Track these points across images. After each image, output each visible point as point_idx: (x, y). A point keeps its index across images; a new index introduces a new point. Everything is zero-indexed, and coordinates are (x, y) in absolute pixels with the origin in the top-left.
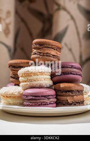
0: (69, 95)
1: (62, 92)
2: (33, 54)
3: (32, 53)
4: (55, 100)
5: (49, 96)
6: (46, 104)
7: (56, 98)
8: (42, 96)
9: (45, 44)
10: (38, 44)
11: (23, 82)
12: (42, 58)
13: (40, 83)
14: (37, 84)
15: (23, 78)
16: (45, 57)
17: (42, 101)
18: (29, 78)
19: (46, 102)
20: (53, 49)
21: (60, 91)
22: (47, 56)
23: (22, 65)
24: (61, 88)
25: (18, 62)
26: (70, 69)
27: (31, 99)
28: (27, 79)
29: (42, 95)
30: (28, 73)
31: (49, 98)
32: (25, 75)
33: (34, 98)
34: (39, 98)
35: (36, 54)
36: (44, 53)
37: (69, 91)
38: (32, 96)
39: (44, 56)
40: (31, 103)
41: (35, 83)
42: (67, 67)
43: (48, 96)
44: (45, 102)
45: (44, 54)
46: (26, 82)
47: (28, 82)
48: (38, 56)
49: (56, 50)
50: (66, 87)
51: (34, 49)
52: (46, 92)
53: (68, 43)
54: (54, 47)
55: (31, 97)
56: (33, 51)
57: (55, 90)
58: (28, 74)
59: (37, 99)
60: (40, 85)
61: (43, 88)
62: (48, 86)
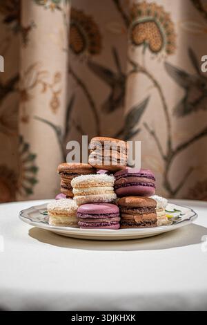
0: (136, 214)
1: (128, 209)
4: (119, 219)
5: (111, 214)
6: (106, 225)
7: (120, 216)
8: (101, 215)
11: (78, 195)
13: (100, 197)
14: (95, 199)
15: (77, 190)
17: (101, 220)
18: (86, 190)
19: (107, 223)
21: (126, 207)
23: (76, 171)
24: (126, 203)
26: (139, 179)
27: (87, 218)
28: (82, 192)
29: (101, 213)
30: (83, 183)
31: (111, 217)
32: (81, 186)
33: (91, 216)
34: (98, 217)
37: (137, 208)
38: (89, 214)
40: (87, 223)
41: (92, 197)
42: (135, 176)
43: (109, 214)
44: (105, 222)
46: (81, 195)
47: (84, 195)
50: (132, 203)
52: (106, 209)
53: (149, 123)
55: (88, 216)
57: (119, 206)
59: (95, 218)
60: (99, 199)
61: (104, 203)
62: (110, 200)
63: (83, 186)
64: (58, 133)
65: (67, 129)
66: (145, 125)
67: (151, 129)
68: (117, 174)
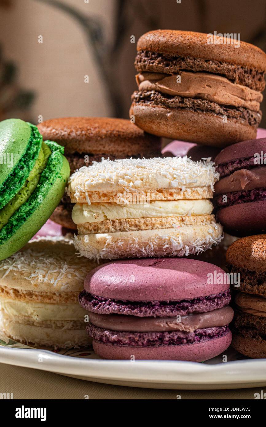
2: (139, 100)
3: (135, 95)
4: (227, 317)
5: (198, 300)
6: (179, 341)
8: (163, 304)
9: (190, 55)
10: (159, 55)
12: (173, 117)
13: (161, 239)
14: (146, 245)
16: (190, 115)
17: (163, 325)
18: (113, 214)
19: (184, 332)
20: (223, 75)
22: (197, 109)
25: (73, 134)
27: (114, 316)
28: (101, 219)
29: (161, 299)
31: (197, 313)
32: (96, 200)
33: (126, 311)
34: (150, 313)
35: (146, 99)
36: (183, 98)
38: (119, 302)
39: (183, 108)
40: (113, 332)
41: (136, 238)
43: (193, 302)
44: (177, 331)
45: (182, 102)
46: (97, 230)
47: (108, 231)
48: (159, 109)
49: (242, 81)
51: (141, 77)
52: (183, 283)
54: (229, 70)
55: (114, 308)
56: (140, 82)
58: (105, 195)
59: (141, 315)
60: (160, 246)
61: (176, 257)
62: (199, 249)
63: (104, 198)
68: (226, 156)
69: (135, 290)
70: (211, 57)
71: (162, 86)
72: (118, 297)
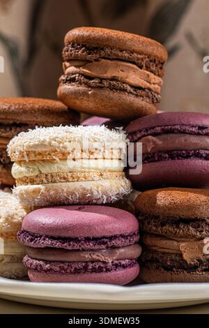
0: (187, 237)
1: (163, 225)
2: (66, 81)
3: (63, 77)
4: (135, 252)
5: (115, 237)
6: (100, 270)
7: (140, 243)
8: (88, 239)
9: (108, 46)
10: (83, 46)
12: (94, 95)
13: (84, 189)
14: (73, 193)
15: (23, 169)
16: (107, 93)
17: (87, 256)
18: (46, 169)
19: (104, 262)
20: (134, 63)
21: (157, 217)
22: (113, 88)
23: (24, 119)
24: (159, 207)
26: (194, 140)
27: (47, 248)
28: (37, 173)
29: (86, 236)
30: (39, 150)
31: (114, 248)
32: (33, 158)
33: (58, 244)
34: (77, 246)
35: (73, 80)
36: (101, 79)
37: (187, 221)
38: (52, 238)
39: (101, 88)
40: (46, 262)
41: (65, 188)
42: (184, 132)
43: (111, 238)
44: (99, 261)
45: (101, 83)
46: (32, 182)
47: (42, 183)
48: (82, 88)
49: (148, 68)
50: (174, 207)
51: (67, 64)
52: (103, 223)
53: (197, 34)
54: (138, 59)
55: (48, 242)
56: (66, 68)
57: (137, 213)
58: (40, 154)
59: (70, 248)
60: (84, 195)
61: (96, 204)
62: (114, 198)
63: (39, 156)
64: (12, 53)
65: (33, 49)
66: (190, 38)
67: (201, 45)
68: (135, 126)
69: (65, 228)
70: (124, 48)
71: (85, 70)
72: (51, 234)
